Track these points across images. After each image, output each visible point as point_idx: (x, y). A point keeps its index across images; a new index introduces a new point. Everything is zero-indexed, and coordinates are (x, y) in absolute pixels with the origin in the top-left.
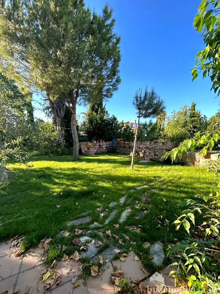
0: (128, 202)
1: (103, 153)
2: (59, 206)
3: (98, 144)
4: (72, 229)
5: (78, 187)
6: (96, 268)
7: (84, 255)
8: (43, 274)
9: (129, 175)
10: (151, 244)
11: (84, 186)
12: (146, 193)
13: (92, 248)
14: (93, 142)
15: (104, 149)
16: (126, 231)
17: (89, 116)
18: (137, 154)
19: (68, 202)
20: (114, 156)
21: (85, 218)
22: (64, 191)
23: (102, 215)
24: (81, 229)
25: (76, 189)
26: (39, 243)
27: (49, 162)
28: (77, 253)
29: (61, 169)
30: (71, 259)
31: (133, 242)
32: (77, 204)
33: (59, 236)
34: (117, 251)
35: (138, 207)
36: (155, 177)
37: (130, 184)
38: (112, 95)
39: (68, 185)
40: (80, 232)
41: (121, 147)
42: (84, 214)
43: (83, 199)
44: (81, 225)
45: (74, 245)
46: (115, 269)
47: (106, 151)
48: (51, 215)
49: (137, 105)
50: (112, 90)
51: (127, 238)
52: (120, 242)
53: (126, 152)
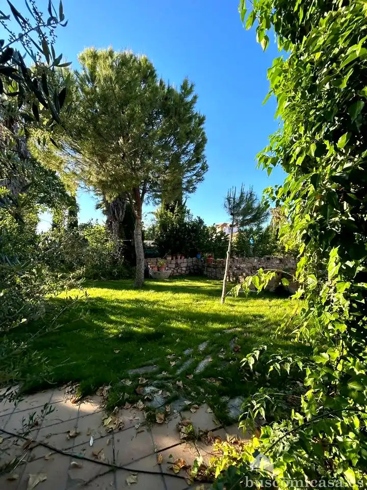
0: (210, 349)
1: (181, 277)
2: (117, 352)
3: (174, 262)
4: (135, 378)
5: (142, 327)
6: (162, 416)
7: (149, 404)
8: (104, 420)
9: (218, 312)
10: (230, 399)
11: (150, 327)
12: (237, 338)
13: (159, 398)
14: (165, 258)
15: (184, 269)
16: (201, 384)
17: (161, 216)
18: (234, 279)
19: (129, 347)
20: (198, 280)
21: (151, 367)
22: (124, 333)
23: (173, 363)
24: (146, 379)
25: (140, 330)
26: (96, 390)
27: (100, 289)
28: (140, 403)
29: (117, 301)
30: (135, 407)
31: (208, 395)
32: (141, 349)
33: (120, 384)
34: (188, 402)
35: (222, 356)
36: (255, 316)
37: (217, 326)
38: (195, 188)
39: (129, 325)
40: (145, 381)
41: (210, 267)
42: (150, 361)
43: (149, 344)
44: (146, 374)
45: (137, 394)
46: (183, 419)
47: (187, 272)
48: (108, 361)
49: (230, 209)
50: (195, 181)
51: (202, 390)
52: (193, 394)
53: (218, 275)
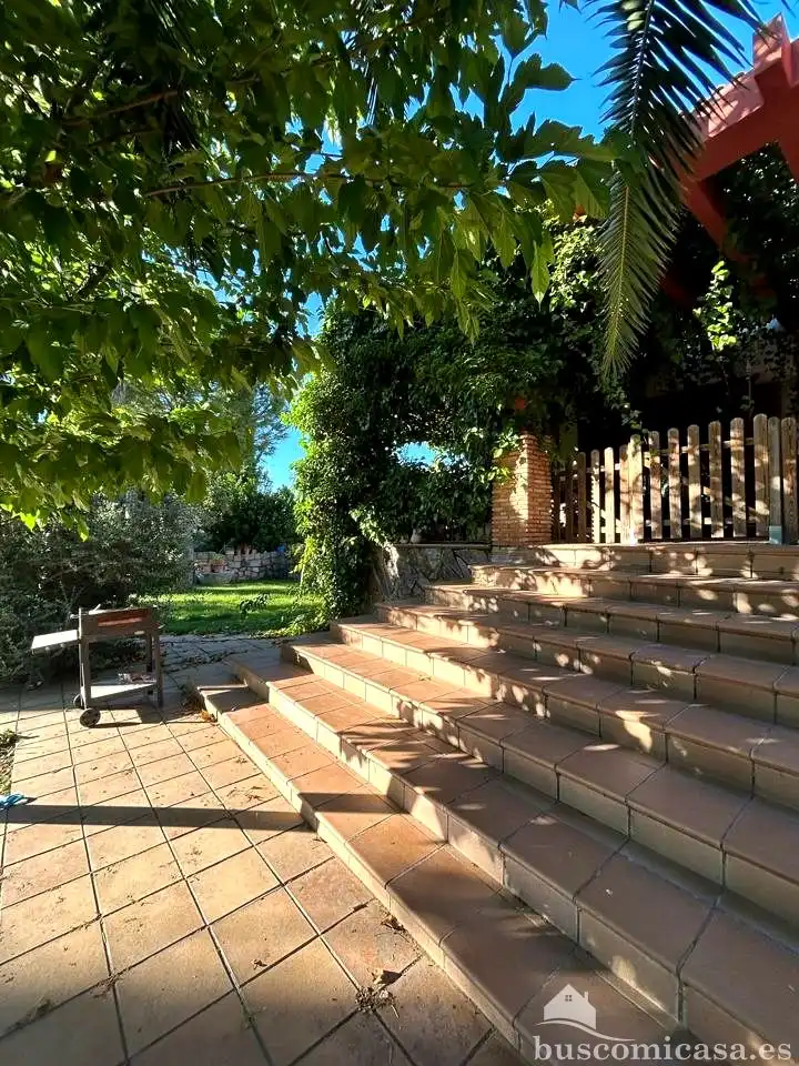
3: (238, 558)
14: (224, 553)
15: (257, 570)
47: (262, 575)
